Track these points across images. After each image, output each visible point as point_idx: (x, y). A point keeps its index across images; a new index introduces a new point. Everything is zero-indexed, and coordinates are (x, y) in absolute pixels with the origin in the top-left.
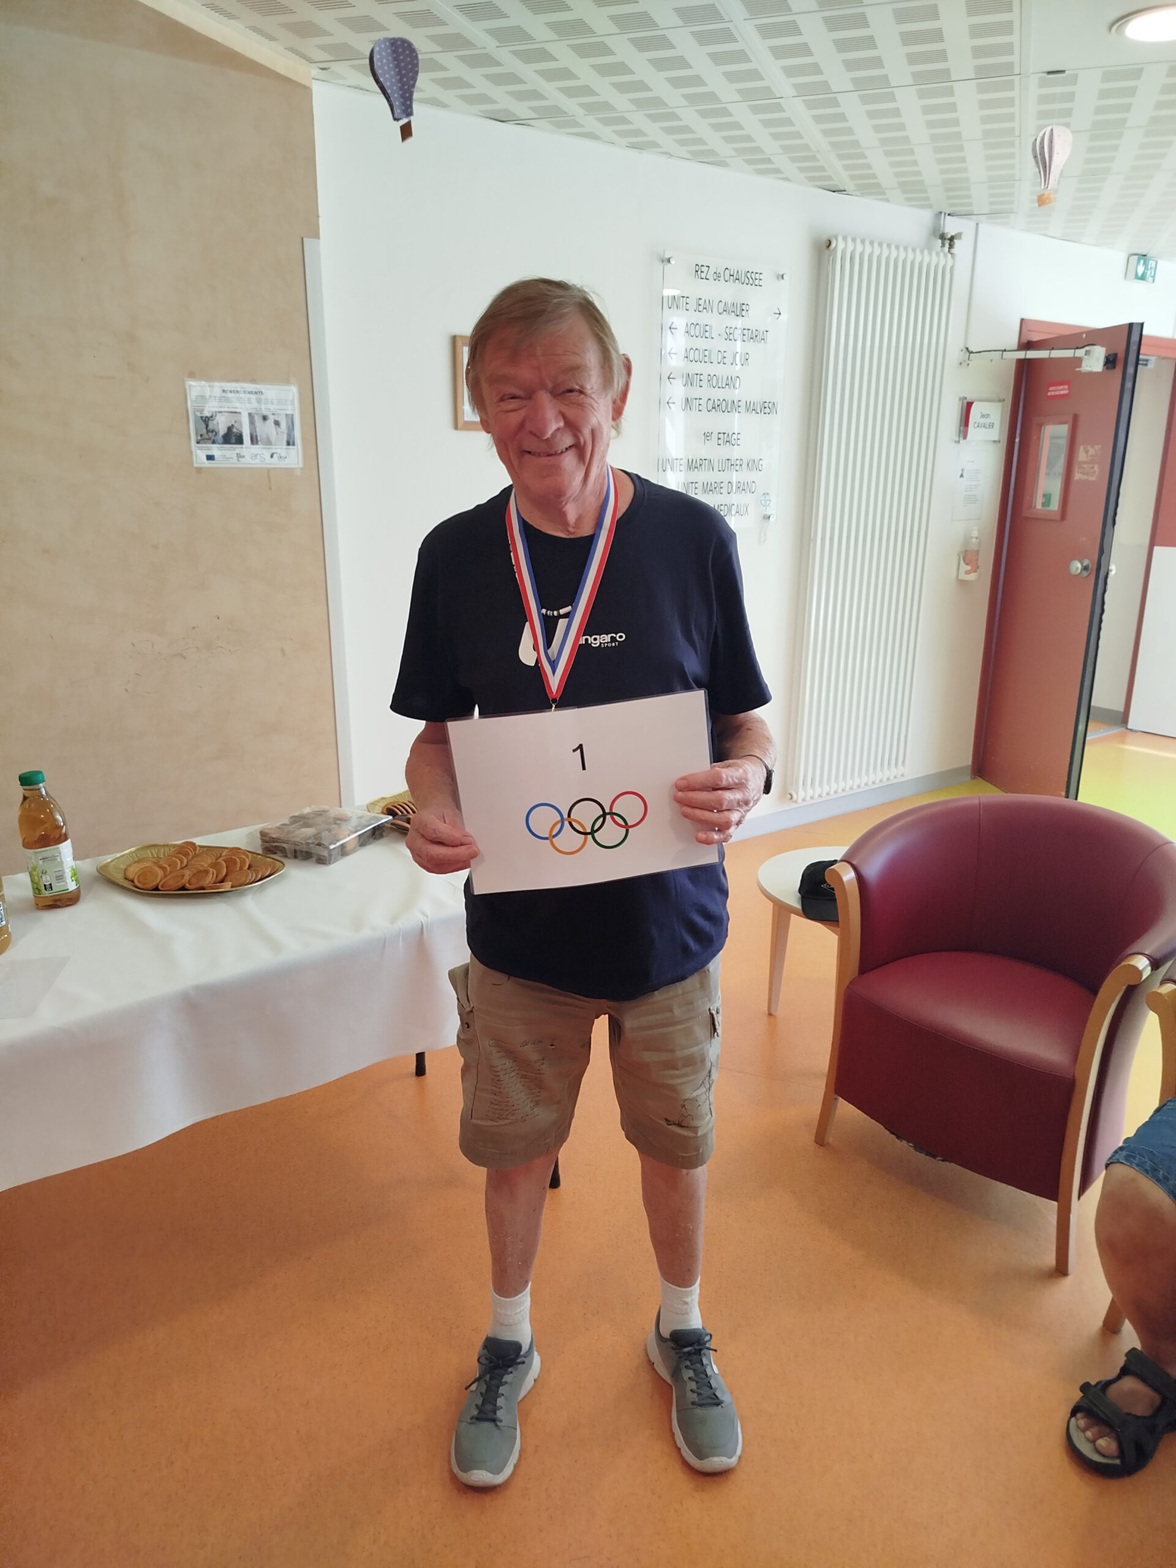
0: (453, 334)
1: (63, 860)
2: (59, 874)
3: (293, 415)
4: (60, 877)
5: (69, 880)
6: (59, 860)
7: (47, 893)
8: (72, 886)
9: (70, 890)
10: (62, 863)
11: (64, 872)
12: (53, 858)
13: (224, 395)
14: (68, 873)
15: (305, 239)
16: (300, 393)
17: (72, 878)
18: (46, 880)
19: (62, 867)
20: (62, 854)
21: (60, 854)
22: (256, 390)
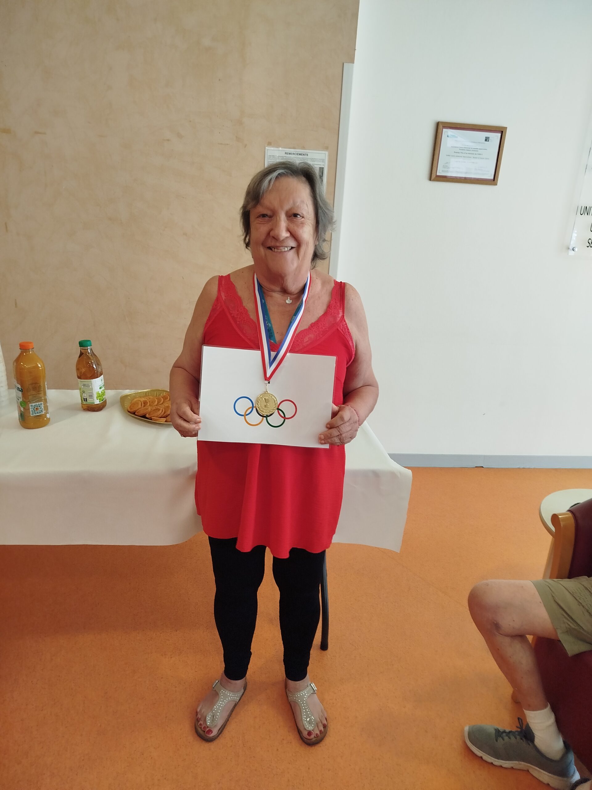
0: (438, 121)
1: (93, 388)
2: (91, 394)
3: (323, 168)
4: (91, 396)
5: (95, 398)
6: (91, 387)
7: (84, 403)
8: (97, 402)
9: (95, 403)
10: (92, 389)
11: (93, 394)
12: (88, 386)
13: (286, 155)
14: (95, 396)
15: (344, 64)
16: (329, 155)
17: (97, 397)
18: (85, 396)
19: (92, 391)
20: (93, 384)
21: (92, 384)
22: (304, 153)
